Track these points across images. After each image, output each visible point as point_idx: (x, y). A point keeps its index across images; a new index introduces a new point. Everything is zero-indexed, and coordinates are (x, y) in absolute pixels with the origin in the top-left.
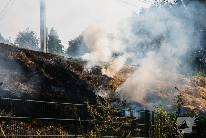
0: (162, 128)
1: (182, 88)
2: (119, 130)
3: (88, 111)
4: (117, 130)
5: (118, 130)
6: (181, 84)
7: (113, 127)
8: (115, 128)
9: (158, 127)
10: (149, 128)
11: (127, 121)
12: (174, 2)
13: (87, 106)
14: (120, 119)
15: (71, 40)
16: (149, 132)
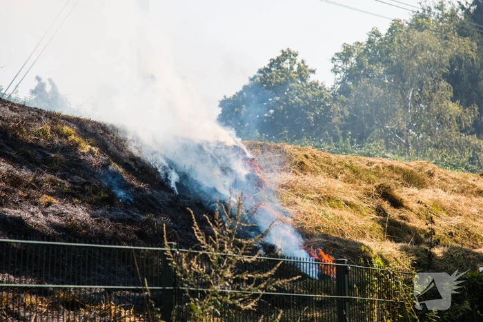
0: (384, 305)
1: (471, 206)
2: (256, 307)
3: (170, 264)
4: (249, 306)
5: (253, 307)
6: (470, 197)
7: (237, 301)
8: (245, 302)
9: (372, 302)
10: (347, 304)
11: (271, 284)
12: (467, 3)
13: (165, 251)
14: (252, 279)
15: (225, 97)
16: (345, 316)
